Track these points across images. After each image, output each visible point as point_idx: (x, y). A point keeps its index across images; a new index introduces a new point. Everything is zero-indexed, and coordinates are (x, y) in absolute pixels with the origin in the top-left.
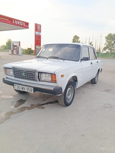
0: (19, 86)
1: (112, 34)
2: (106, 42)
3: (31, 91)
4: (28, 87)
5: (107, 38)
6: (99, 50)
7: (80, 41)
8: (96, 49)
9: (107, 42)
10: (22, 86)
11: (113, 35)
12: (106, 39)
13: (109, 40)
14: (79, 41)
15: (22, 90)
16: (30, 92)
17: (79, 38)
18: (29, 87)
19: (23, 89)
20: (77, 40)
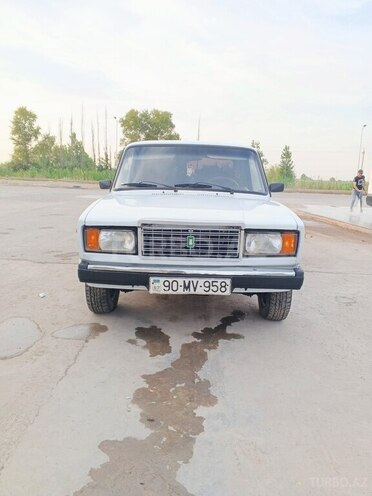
0: (171, 280)
1: (137, 113)
2: (123, 136)
3: (223, 289)
4: (211, 280)
5: (124, 123)
6: (107, 159)
7: (39, 129)
8: (97, 157)
9: (127, 135)
10: (187, 280)
11: (141, 115)
12: (122, 125)
13: (131, 129)
14: (35, 127)
15: (187, 292)
16: (219, 293)
17: (34, 117)
18: (213, 280)
19: (187, 287)
20: (30, 124)
